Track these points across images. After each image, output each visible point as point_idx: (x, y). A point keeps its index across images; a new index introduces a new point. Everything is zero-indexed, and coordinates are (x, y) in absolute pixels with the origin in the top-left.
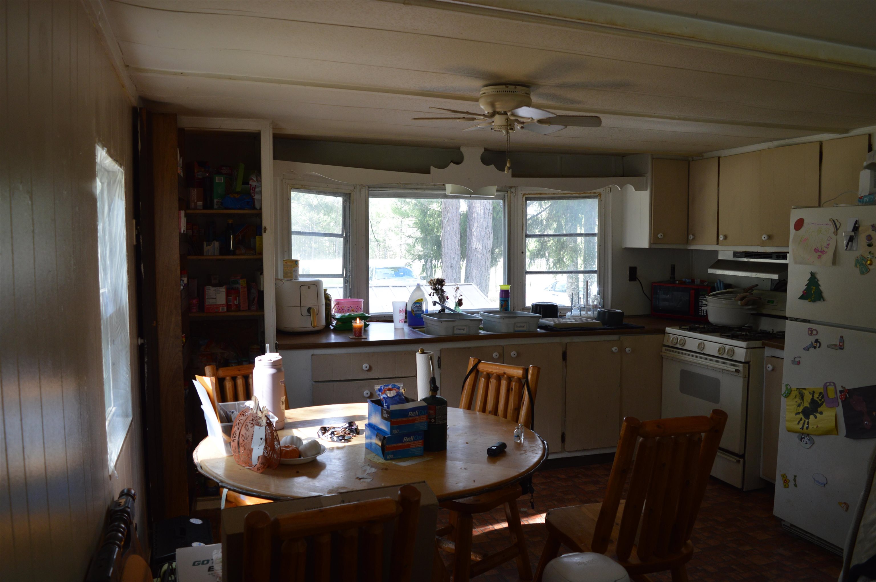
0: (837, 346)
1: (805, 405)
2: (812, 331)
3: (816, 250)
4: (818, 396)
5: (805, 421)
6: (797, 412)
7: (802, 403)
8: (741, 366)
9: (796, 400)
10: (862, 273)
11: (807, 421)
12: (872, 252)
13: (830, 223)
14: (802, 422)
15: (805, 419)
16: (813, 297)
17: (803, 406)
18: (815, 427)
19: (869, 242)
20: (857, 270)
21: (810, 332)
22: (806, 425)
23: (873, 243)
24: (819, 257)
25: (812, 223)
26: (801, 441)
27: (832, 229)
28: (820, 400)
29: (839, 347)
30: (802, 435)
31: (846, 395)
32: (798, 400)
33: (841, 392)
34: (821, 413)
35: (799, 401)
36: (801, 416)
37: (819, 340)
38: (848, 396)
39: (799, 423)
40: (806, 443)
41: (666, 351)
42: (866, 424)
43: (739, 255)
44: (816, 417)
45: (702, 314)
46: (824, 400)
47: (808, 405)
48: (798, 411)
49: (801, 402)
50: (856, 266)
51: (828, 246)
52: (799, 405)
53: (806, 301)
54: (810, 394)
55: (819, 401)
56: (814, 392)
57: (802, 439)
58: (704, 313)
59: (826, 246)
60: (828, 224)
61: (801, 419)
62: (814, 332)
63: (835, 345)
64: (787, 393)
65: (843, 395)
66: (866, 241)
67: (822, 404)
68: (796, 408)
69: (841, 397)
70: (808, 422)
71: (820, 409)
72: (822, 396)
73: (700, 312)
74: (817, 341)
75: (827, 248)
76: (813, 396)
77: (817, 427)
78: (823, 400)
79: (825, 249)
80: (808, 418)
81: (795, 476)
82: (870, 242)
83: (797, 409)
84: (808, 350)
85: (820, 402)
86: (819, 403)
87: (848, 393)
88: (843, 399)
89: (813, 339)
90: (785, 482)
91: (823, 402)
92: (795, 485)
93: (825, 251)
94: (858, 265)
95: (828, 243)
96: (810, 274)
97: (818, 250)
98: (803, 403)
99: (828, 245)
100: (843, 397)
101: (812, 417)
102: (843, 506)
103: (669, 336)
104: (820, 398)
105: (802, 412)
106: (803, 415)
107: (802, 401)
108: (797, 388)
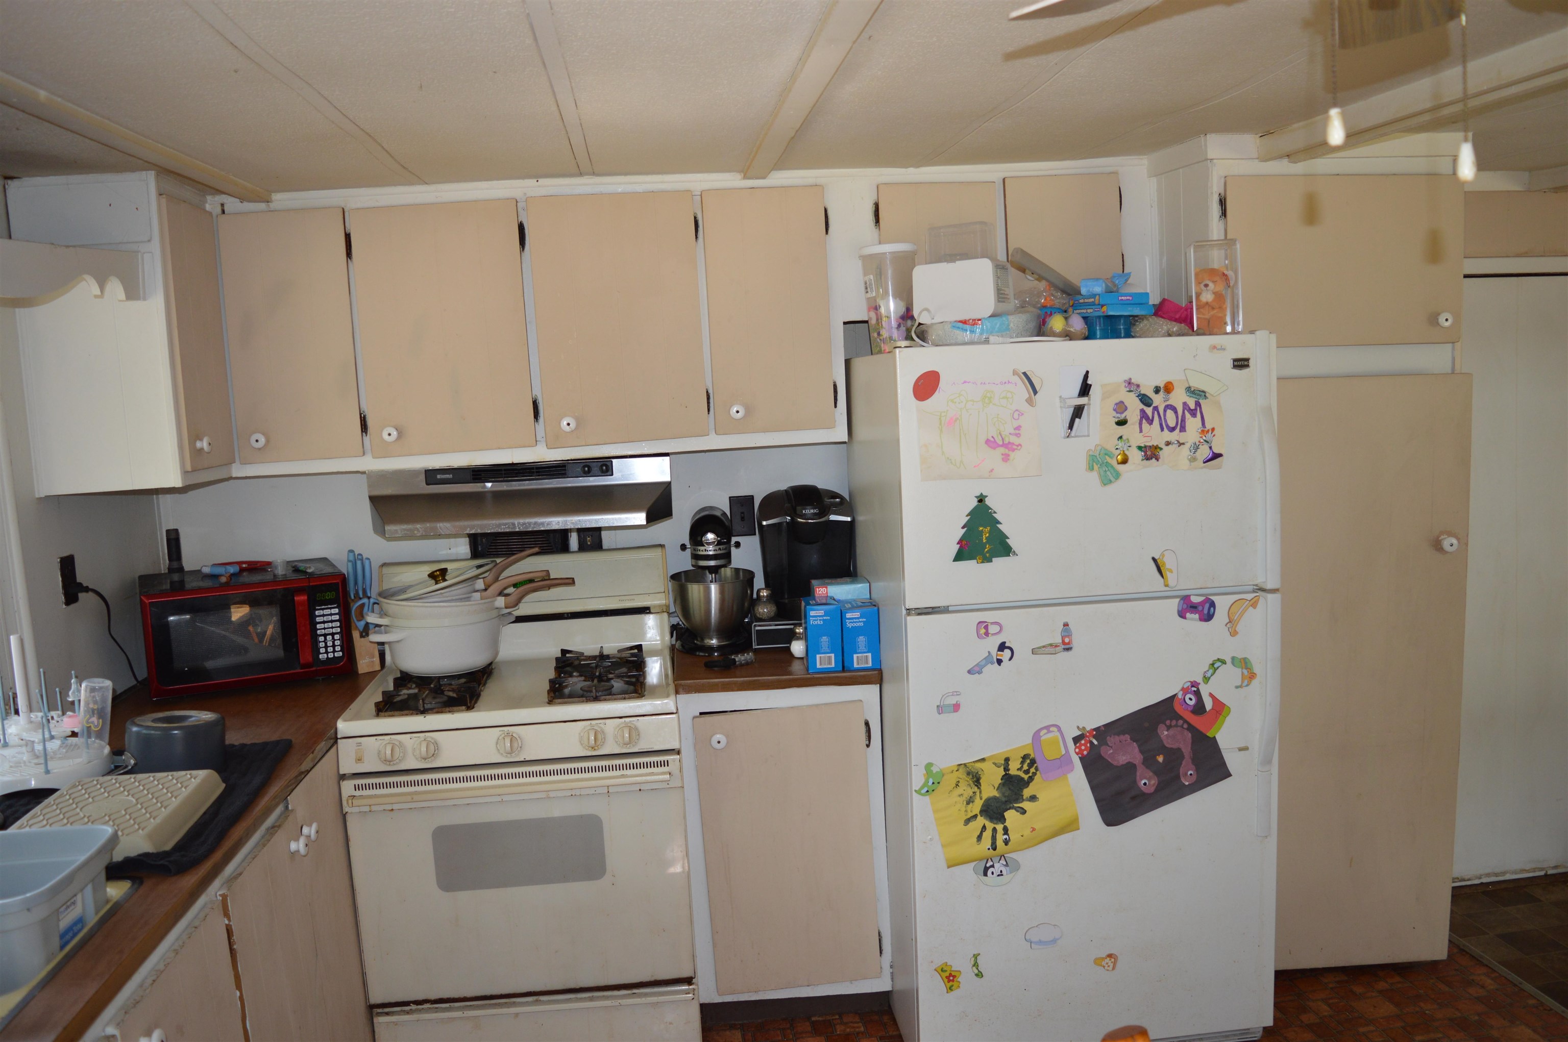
0: (1056, 646)
1: (985, 796)
2: (986, 628)
3: (991, 443)
4: (1019, 766)
5: (995, 830)
6: (969, 817)
7: (978, 794)
8: (674, 760)
9: (959, 791)
10: (1106, 482)
11: (1000, 827)
12: (1124, 438)
13: (1016, 379)
14: (988, 834)
15: (992, 825)
16: (987, 552)
17: (981, 799)
18: (1027, 832)
19: (1119, 415)
20: (1094, 476)
21: (983, 631)
22: (1000, 837)
23: (1128, 418)
24: (1006, 458)
25: (965, 382)
26: (985, 874)
27: (1023, 391)
28: (1027, 772)
29: (1063, 647)
30: (987, 863)
31: (1091, 743)
32: (967, 790)
33: (1076, 740)
34: (1033, 798)
35: (969, 792)
36: (981, 821)
37: (1007, 645)
38: (1096, 742)
39: (979, 838)
40: (1001, 875)
41: (357, 793)
42: (1145, 784)
43: (439, 477)
44: (1023, 812)
45: (331, 655)
46: (1037, 769)
47: (995, 793)
48: (970, 815)
49: (974, 793)
50: (1091, 469)
51: (1017, 432)
52: (970, 801)
53: (973, 563)
54: (999, 767)
55: (1023, 775)
56: (1007, 760)
57: (986, 869)
58: (334, 651)
59: (1013, 431)
60: (1009, 382)
61: (984, 828)
62: (993, 629)
63: (1051, 645)
64: (930, 783)
65: (1085, 745)
66: (1114, 414)
67: (1031, 779)
68: (964, 809)
69: (1080, 749)
70: (1006, 831)
71: (1027, 793)
72: (1028, 761)
73: (323, 650)
74: (1002, 647)
75: (1018, 435)
76: (1006, 769)
77: (1034, 829)
78: (1033, 770)
79: (1013, 439)
80: (1002, 819)
81: (976, 956)
82: (1122, 417)
83: (966, 811)
84: (980, 672)
85: (1026, 777)
86: (1023, 779)
87: (1094, 737)
88: (1085, 753)
89: (992, 644)
90: (949, 981)
91: (1035, 774)
92: (979, 975)
93: (1013, 444)
94: (1096, 467)
95: (1016, 425)
96: (976, 500)
97: (995, 442)
98: (980, 792)
99: (1018, 428)
100: (1083, 748)
101: (1010, 815)
102: (1107, 963)
103: (359, 744)
104: (1025, 767)
105: (981, 812)
106: (985, 818)
107: (976, 789)
108: (959, 765)
